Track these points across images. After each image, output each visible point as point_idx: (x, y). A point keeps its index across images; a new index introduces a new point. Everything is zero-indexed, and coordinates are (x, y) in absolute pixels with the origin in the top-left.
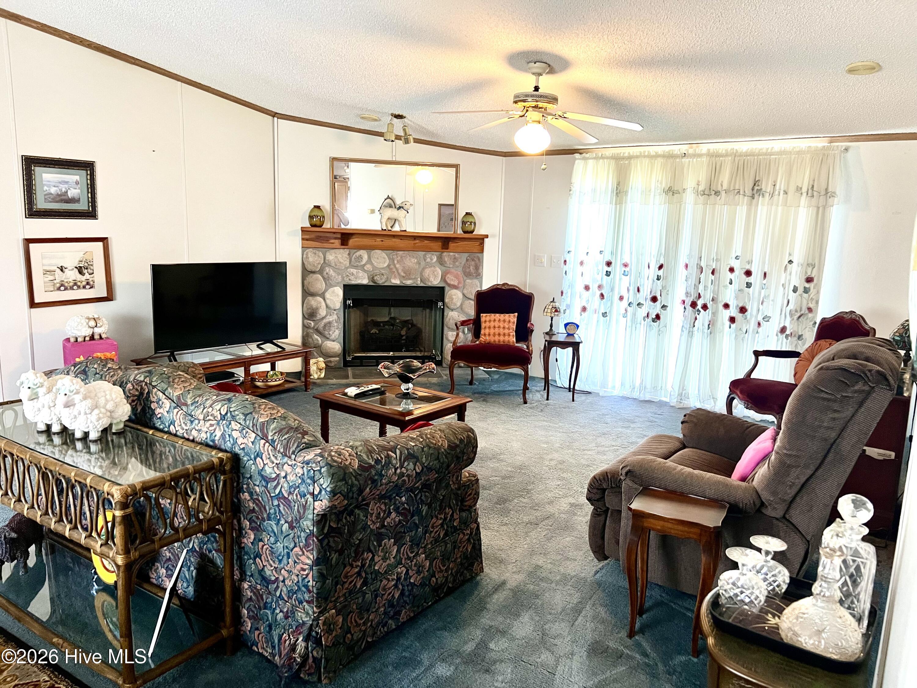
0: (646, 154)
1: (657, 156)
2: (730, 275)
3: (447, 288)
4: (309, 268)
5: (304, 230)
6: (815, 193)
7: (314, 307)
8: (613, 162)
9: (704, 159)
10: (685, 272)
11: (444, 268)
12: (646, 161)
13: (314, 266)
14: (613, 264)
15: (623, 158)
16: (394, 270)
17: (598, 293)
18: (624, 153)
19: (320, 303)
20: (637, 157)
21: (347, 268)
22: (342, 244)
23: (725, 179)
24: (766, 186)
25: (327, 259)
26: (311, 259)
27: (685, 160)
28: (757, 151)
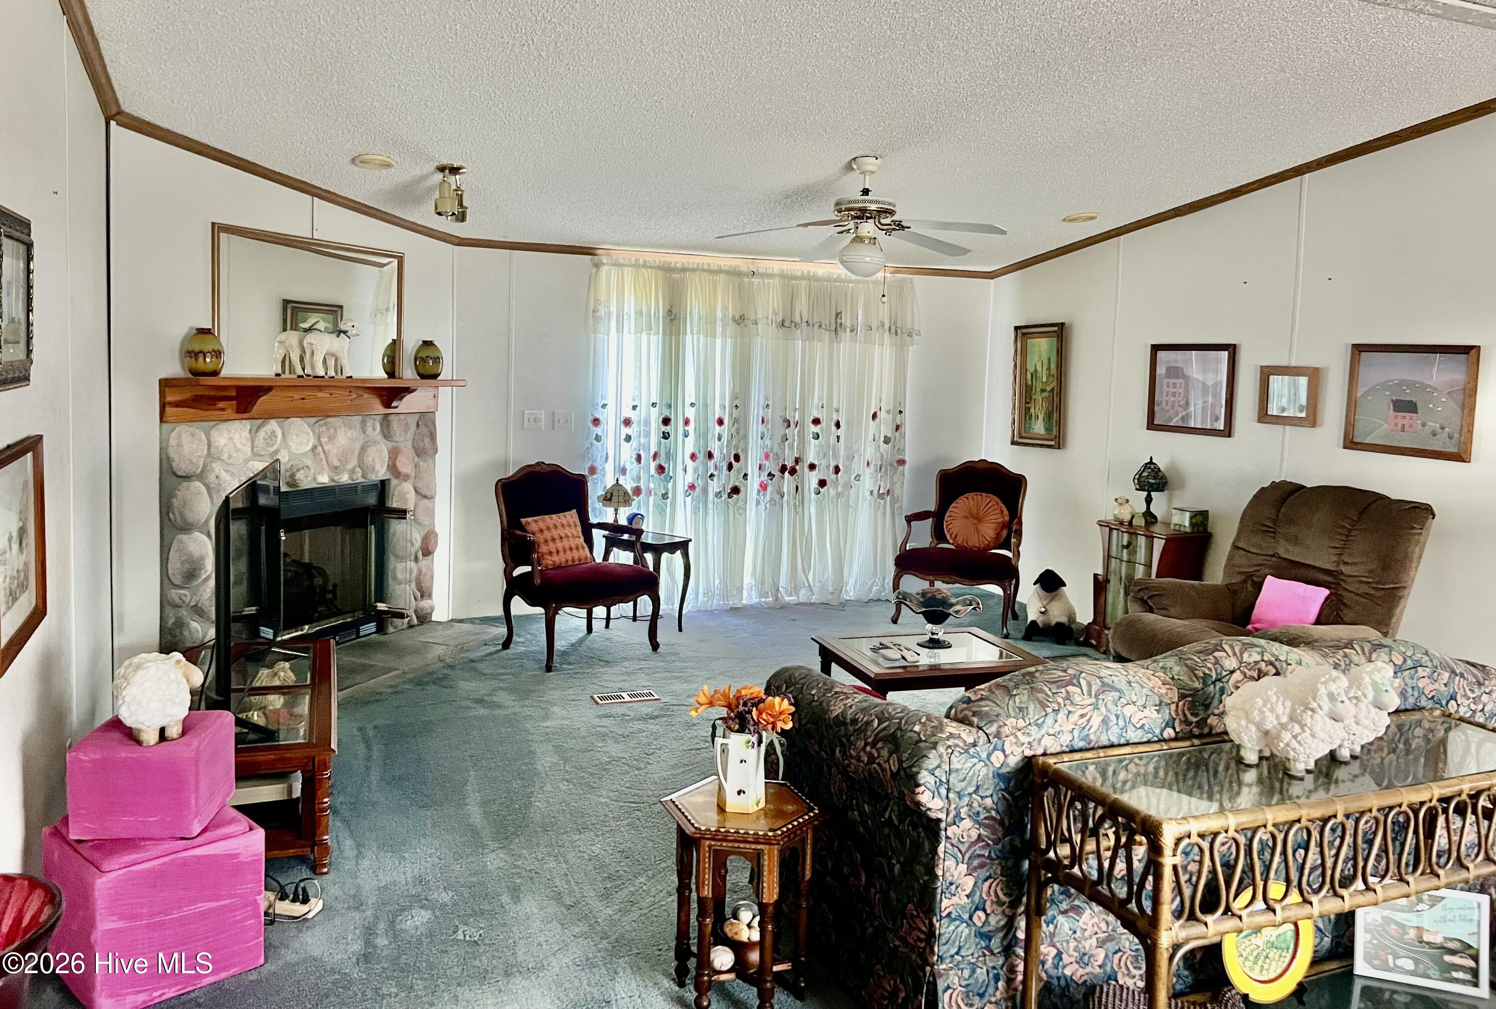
0: (705, 267)
1: (719, 271)
2: (814, 429)
3: (394, 482)
4: (182, 467)
5: (165, 384)
6: (899, 331)
7: (196, 555)
8: (660, 273)
9: (777, 281)
10: (761, 428)
11: (390, 444)
12: (706, 277)
13: (191, 461)
14: (672, 422)
15: (675, 270)
16: (322, 456)
17: (653, 465)
18: (676, 263)
19: (205, 544)
20: (693, 270)
21: (247, 461)
22: (239, 411)
23: (802, 306)
24: (846, 320)
25: (215, 444)
26: (186, 450)
27: (756, 280)
28: (835, 276)
